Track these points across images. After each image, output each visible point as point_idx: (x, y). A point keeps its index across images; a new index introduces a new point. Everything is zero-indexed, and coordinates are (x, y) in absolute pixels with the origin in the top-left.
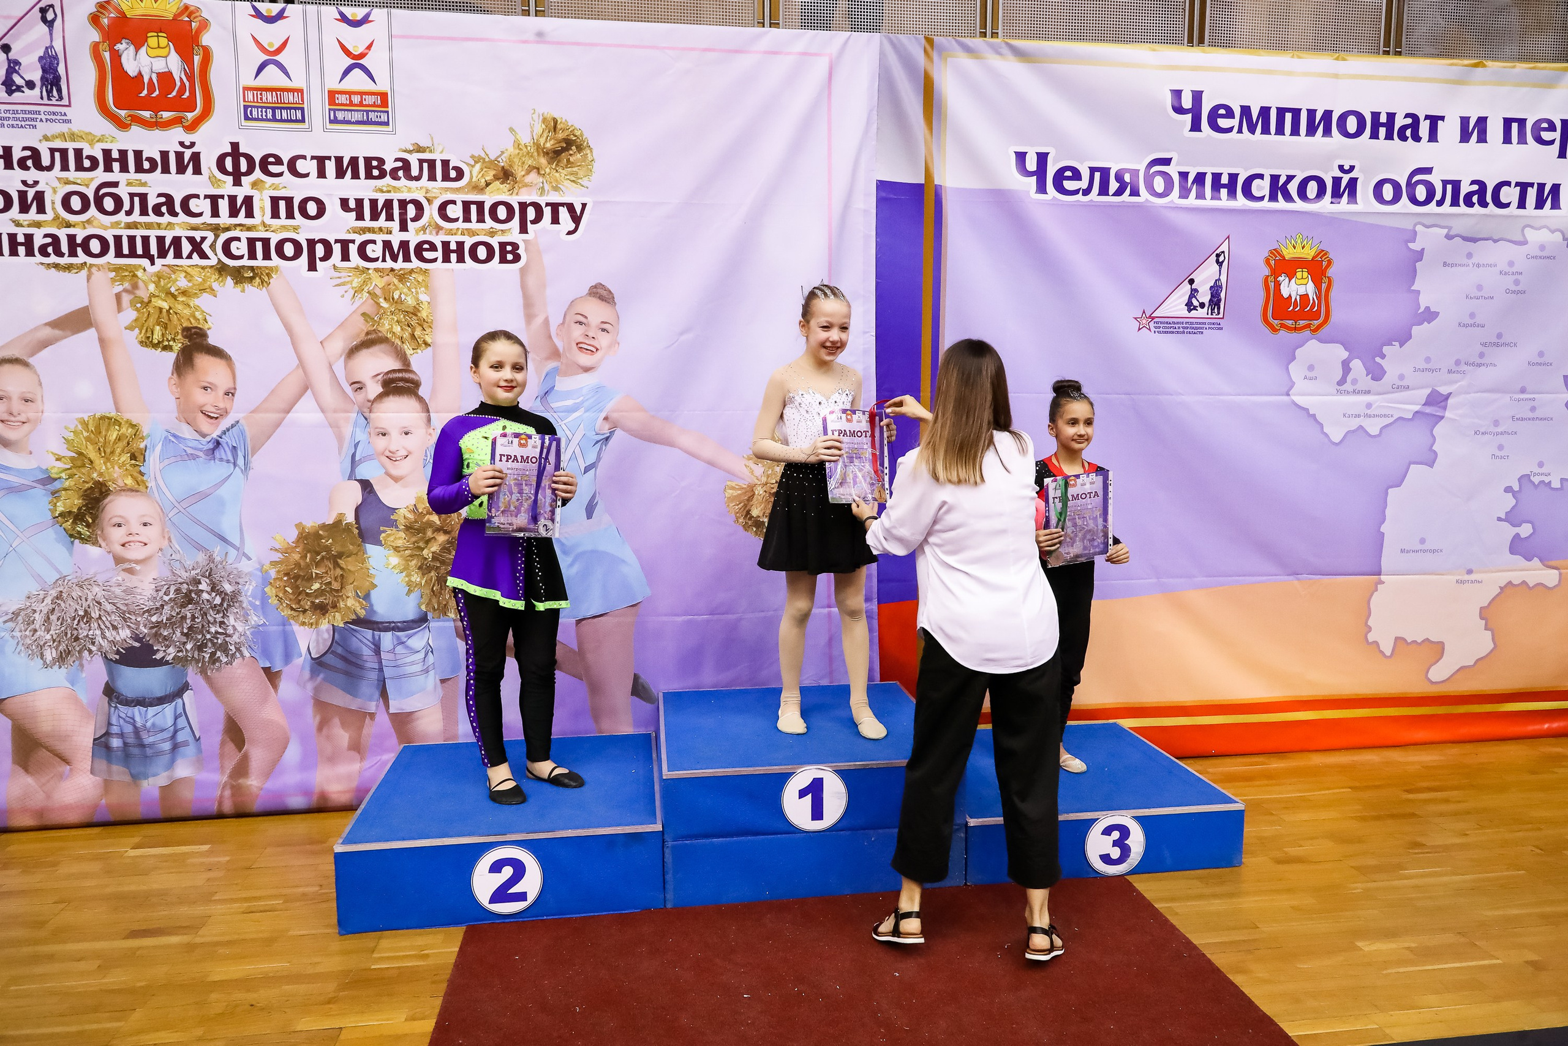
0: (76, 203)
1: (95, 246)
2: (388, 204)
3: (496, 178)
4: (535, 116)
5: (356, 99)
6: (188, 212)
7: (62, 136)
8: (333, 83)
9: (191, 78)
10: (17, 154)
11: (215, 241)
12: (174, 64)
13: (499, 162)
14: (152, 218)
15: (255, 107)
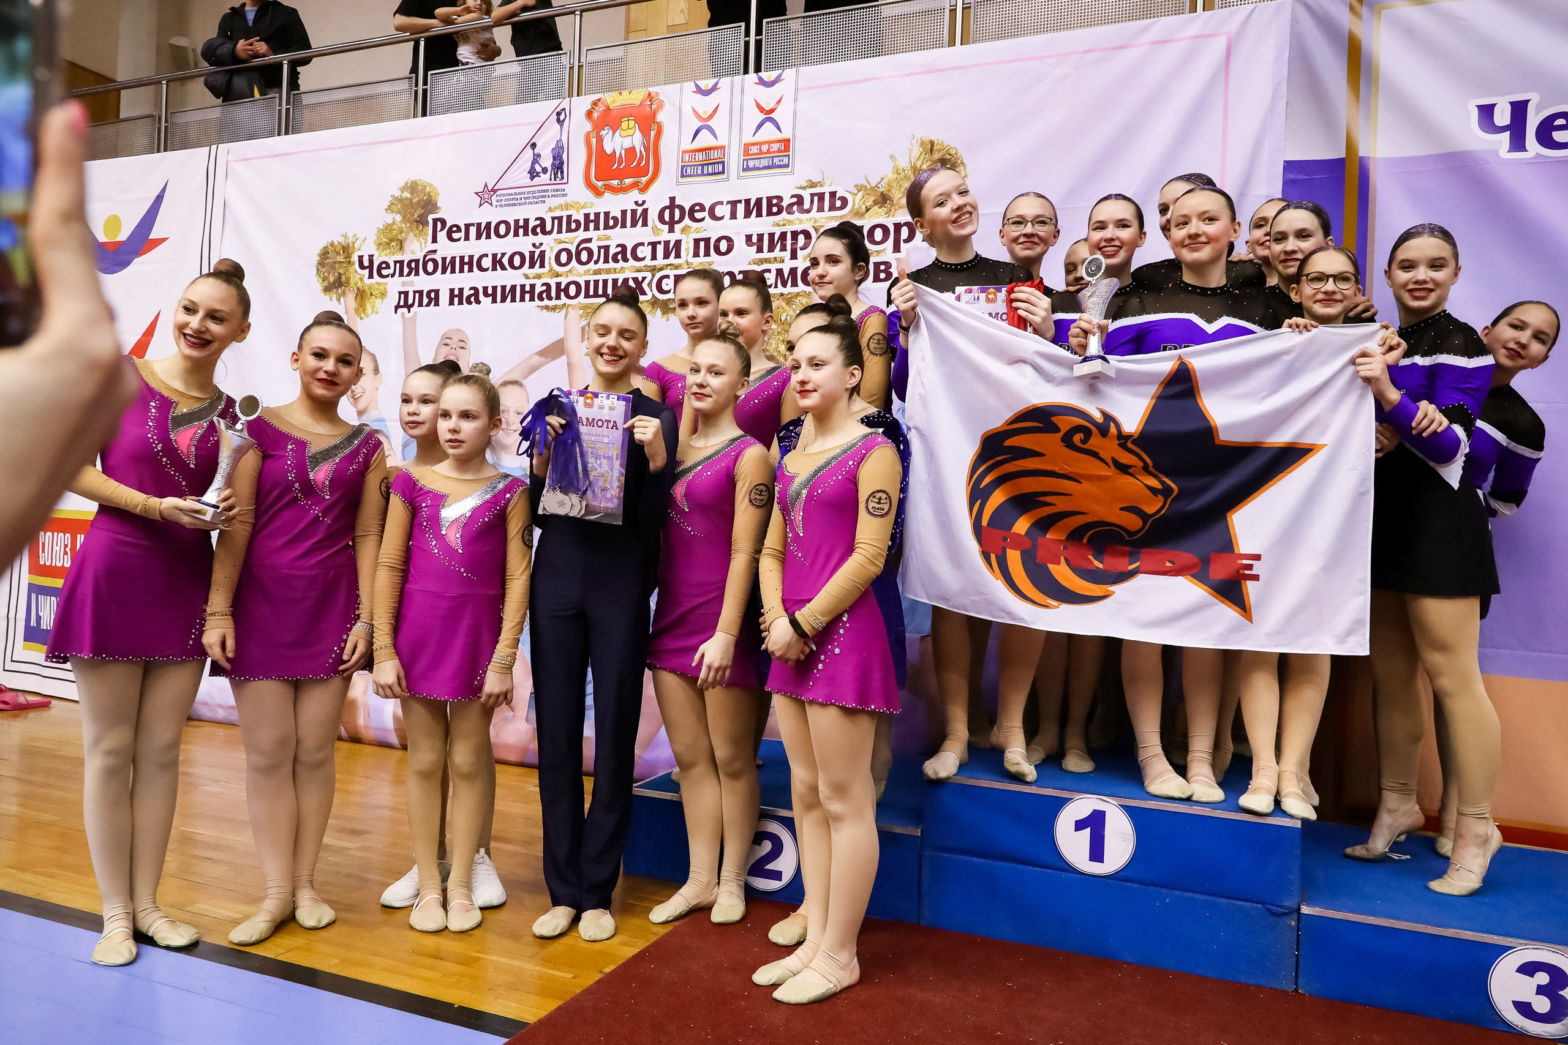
0: (564, 257)
1: (572, 290)
2: (783, 236)
3: (875, 203)
4: (914, 141)
5: (765, 148)
6: (636, 258)
7: (561, 207)
8: (748, 138)
9: (647, 149)
10: (532, 224)
11: (652, 280)
12: (637, 140)
13: (879, 188)
14: (611, 265)
15: (689, 166)
